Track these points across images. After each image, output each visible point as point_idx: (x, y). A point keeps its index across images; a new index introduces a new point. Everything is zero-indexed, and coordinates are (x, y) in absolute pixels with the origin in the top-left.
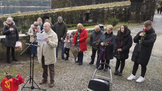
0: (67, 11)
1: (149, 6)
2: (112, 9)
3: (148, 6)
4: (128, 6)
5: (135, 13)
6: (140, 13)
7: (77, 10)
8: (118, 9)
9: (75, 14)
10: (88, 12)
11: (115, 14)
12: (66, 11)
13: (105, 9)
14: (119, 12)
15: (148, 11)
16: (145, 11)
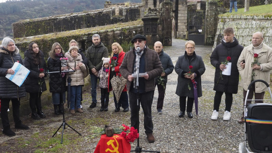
0: (51, 38)
1: (165, 26)
2: (118, 32)
3: (163, 27)
4: (139, 27)
5: (151, 36)
6: (157, 36)
7: (67, 37)
8: (127, 32)
9: (65, 43)
10: (85, 38)
11: (124, 39)
12: (49, 39)
13: (109, 33)
14: (128, 37)
15: (165, 32)
16: (161, 33)
